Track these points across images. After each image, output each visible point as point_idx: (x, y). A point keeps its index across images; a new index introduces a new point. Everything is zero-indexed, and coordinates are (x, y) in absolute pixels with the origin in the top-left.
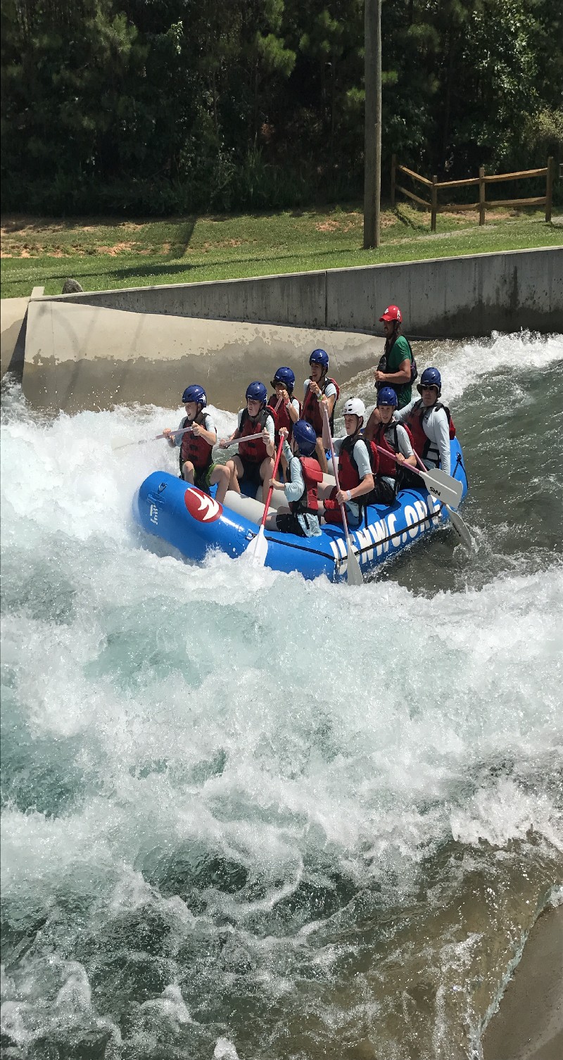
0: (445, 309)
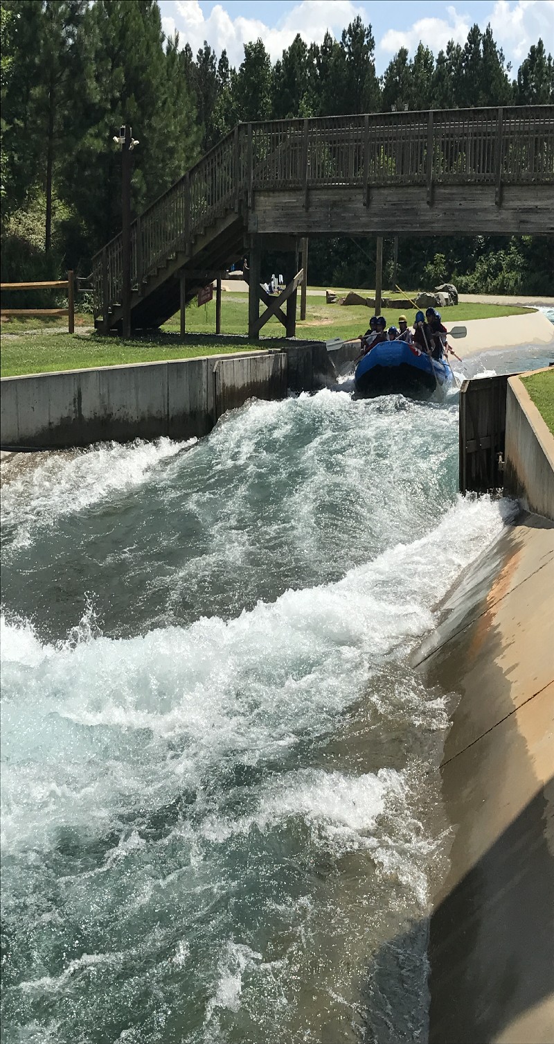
0: (49, 420)
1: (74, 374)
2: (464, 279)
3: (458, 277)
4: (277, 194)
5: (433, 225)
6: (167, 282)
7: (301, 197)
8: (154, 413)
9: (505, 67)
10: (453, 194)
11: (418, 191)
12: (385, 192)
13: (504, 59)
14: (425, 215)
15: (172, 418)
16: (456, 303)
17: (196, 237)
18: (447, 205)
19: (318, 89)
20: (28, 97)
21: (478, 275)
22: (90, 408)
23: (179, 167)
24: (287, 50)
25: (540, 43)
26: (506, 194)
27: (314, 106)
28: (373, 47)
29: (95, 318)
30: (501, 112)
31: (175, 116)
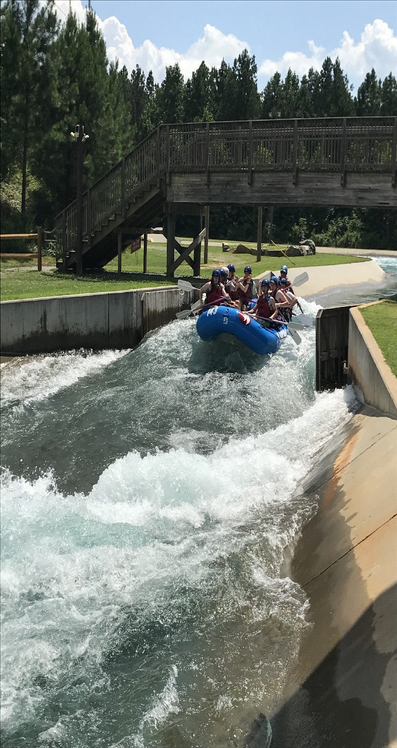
0: (23, 333)
1: (42, 301)
2: (320, 236)
3: (316, 234)
4: (187, 175)
5: (297, 199)
6: (109, 235)
7: (204, 178)
8: (99, 330)
9: (349, 88)
10: (312, 178)
11: (287, 175)
12: (264, 175)
13: (348, 82)
14: (291, 192)
15: (111, 333)
16: (314, 253)
17: (129, 204)
18: (307, 185)
19: (217, 100)
20: (10, 102)
21: (330, 233)
22: (52, 325)
23: (117, 154)
24: (195, 72)
25: (373, 71)
26: (349, 179)
27: (214, 112)
28: (256, 71)
29: (57, 260)
30: (345, 121)
31: (115, 118)
